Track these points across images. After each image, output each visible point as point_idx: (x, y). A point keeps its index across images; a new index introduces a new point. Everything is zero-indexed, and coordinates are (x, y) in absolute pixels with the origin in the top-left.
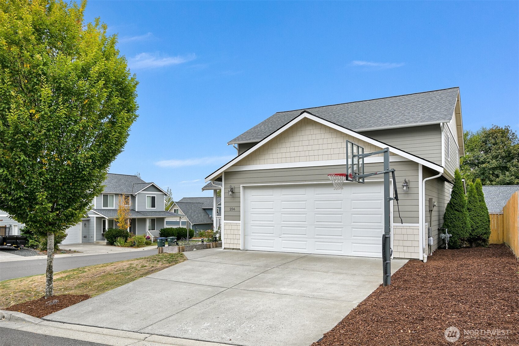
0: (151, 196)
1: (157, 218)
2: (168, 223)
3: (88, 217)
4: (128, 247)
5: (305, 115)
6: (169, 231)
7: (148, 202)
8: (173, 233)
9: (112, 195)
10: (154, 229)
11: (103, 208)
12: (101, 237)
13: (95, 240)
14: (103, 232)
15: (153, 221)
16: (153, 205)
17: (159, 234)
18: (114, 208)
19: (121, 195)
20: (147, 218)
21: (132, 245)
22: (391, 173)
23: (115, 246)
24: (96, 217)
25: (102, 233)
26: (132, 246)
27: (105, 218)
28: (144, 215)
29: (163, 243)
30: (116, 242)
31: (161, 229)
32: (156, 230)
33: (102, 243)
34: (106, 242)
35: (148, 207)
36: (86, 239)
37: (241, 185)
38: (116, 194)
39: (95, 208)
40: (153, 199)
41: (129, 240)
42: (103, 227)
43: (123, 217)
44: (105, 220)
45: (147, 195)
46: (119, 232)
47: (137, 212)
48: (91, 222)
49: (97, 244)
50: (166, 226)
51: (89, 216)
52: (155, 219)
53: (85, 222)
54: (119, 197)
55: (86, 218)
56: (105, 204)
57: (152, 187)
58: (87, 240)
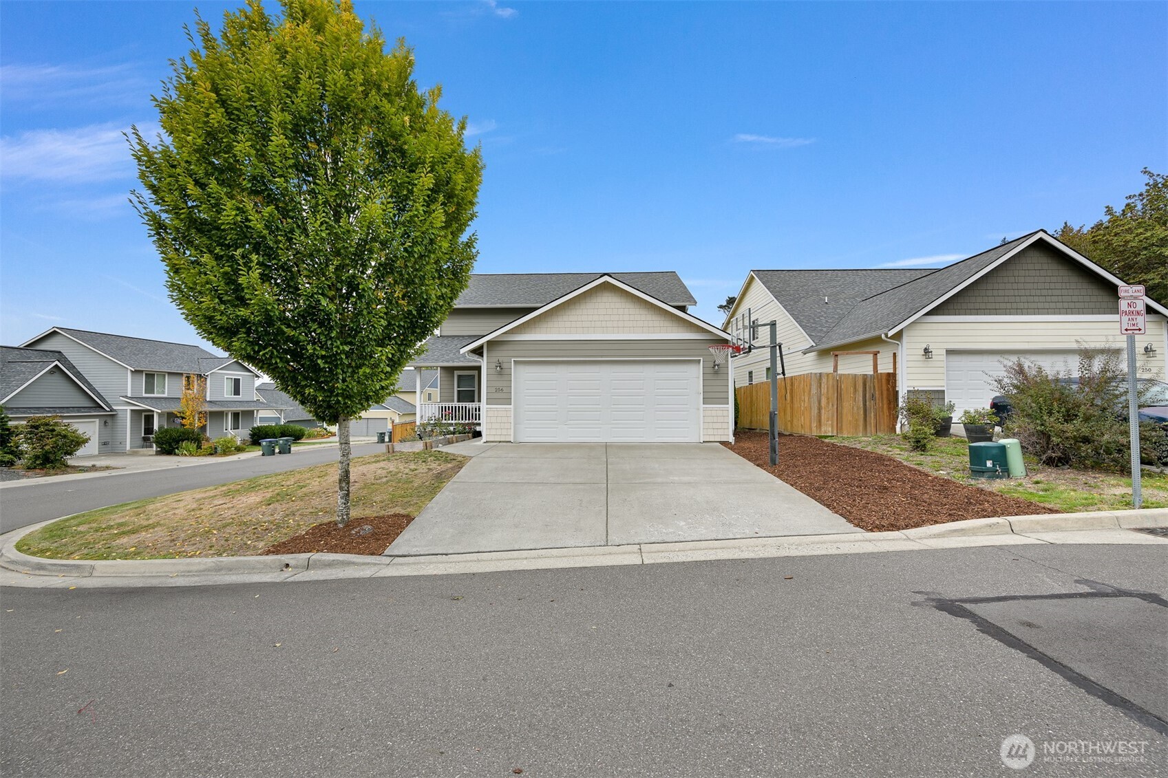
0: (234, 377)
1: (242, 411)
2: (262, 419)
3: (112, 410)
4: (204, 455)
5: (606, 278)
6: (267, 430)
7: (228, 387)
8: (274, 434)
9: (162, 374)
10: (238, 428)
11: (144, 395)
12: (140, 442)
13: (128, 447)
14: (145, 434)
15: (236, 416)
16: (237, 392)
17: (250, 434)
18: (166, 395)
19: (182, 374)
20: (229, 411)
21: (213, 452)
22: (778, 347)
23: (178, 455)
24: (132, 410)
25: (143, 435)
26: (211, 454)
27: (153, 411)
28: (222, 406)
29: (273, 447)
30: (178, 449)
31: (253, 428)
32: (240, 430)
33: (145, 453)
34: (154, 449)
35: (228, 395)
36: (109, 447)
37: (513, 360)
38: (169, 373)
39: (129, 395)
40: (237, 382)
41: (205, 445)
42: (145, 426)
43: (191, 409)
44: (153, 415)
45: (226, 377)
46: (183, 433)
47: (210, 402)
48: (119, 418)
49: (133, 454)
50: (257, 424)
51: (115, 408)
52: (239, 413)
53: (105, 419)
54: (175, 380)
55: (108, 411)
56: (150, 389)
57: (235, 364)
58: (110, 449)
